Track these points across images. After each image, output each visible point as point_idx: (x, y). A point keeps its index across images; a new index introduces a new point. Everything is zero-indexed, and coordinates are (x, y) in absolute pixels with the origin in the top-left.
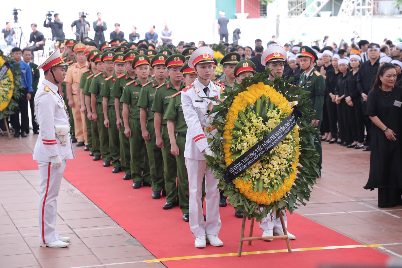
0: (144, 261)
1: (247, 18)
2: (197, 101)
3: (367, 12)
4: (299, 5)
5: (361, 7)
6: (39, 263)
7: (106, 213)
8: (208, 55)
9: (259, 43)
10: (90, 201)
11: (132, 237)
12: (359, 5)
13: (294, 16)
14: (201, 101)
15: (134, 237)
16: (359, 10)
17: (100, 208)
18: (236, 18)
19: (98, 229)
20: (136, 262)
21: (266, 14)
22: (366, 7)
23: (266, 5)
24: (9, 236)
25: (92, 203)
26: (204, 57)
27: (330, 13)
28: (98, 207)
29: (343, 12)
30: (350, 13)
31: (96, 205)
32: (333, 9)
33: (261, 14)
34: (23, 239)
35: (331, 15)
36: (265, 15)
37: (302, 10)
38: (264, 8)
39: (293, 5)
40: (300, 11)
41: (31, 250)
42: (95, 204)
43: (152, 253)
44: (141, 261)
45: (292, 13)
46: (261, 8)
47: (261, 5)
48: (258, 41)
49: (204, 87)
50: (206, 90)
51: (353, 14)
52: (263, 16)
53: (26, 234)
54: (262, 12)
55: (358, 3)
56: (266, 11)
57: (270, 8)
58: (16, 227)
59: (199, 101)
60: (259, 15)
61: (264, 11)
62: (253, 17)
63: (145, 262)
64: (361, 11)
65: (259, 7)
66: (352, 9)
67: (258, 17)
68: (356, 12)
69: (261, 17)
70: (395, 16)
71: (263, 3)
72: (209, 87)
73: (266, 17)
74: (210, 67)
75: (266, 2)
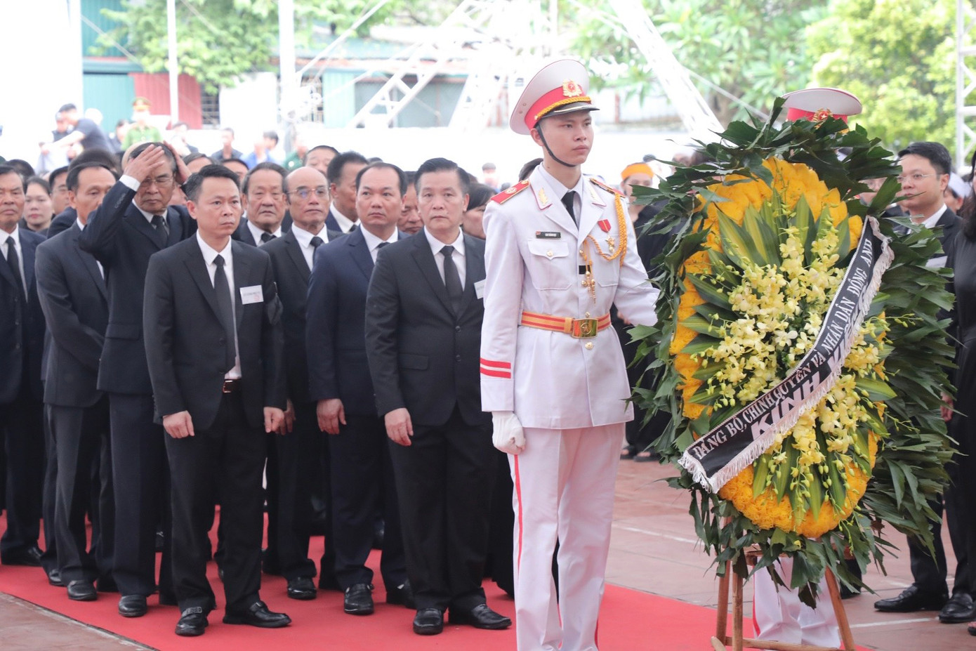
2: (541, 236)
8: (577, 88)
14: (555, 235)
21: (217, 117)
23: (218, 94)
26: (567, 93)
33: (204, 118)
36: (214, 121)
38: (211, 102)
46: (204, 102)
47: (204, 94)
49: (565, 190)
50: (569, 201)
52: (210, 123)
54: (207, 114)
56: (217, 109)
59: (547, 235)
60: (200, 120)
61: (211, 109)
65: (200, 99)
67: (198, 128)
69: (206, 126)
71: (210, 89)
72: (577, 189)
73: (217, 126)
74: (587, 124)
75: (217, 86)
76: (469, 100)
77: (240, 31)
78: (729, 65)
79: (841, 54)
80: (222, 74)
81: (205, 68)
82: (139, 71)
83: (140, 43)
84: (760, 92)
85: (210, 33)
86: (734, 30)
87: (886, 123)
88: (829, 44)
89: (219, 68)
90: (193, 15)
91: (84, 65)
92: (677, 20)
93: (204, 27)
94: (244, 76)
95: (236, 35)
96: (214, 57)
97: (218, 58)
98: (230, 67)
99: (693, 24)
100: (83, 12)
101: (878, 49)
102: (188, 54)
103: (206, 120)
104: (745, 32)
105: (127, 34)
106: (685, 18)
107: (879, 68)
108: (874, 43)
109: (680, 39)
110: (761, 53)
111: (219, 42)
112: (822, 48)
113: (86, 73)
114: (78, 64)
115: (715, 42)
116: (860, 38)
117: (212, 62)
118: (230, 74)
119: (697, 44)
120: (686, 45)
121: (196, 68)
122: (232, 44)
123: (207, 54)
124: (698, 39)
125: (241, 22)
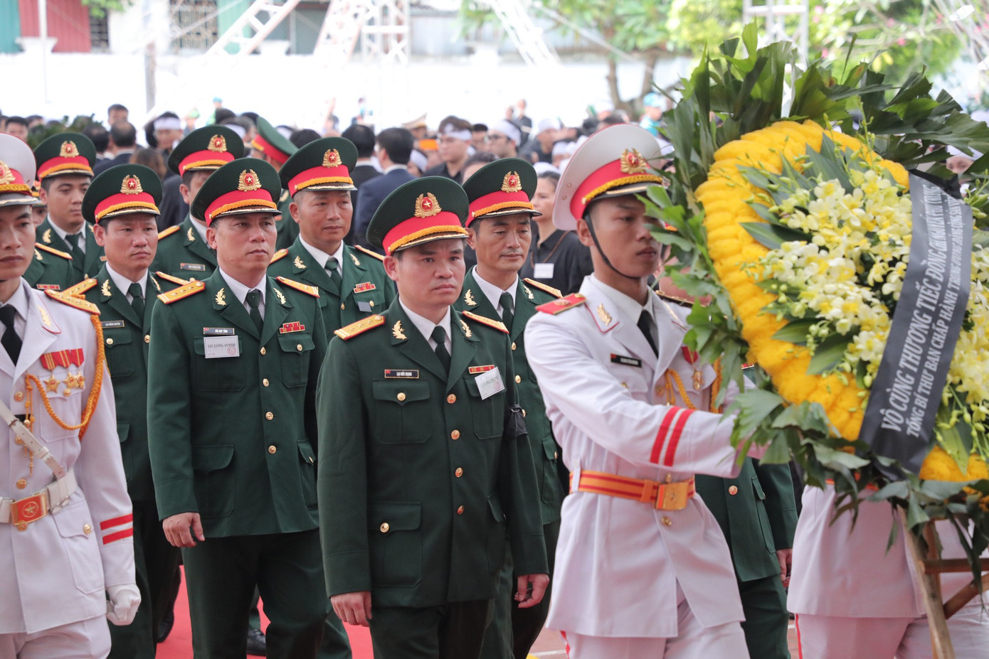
1: (52, 51)
3: (393, 42)
4: (201, 22)
5: (377, 29)
9: (121, 114)
12: (371, 22)
13: (186, 52)
16: (371, 37)
18: (20, 50)
21: (107, 41)
22: (393, 29)
23: (106, 19)
27: (284, 45)
29: (329, 41)
30: (350, 45)
32: (293, 35)
33: (93, 41)
35: (288, 52)
36: (103, 44)
37: (207, 34)
38: (99, 25)
39: (185, 19)
40: (203, 37)
45: (179, 43)
46: (91, 26)
47: (91, 17)
48: (118, 110)
51: (357, 48)
52: (99, 46)
54: (95, 37)
55: (368, 17)
56: (107, 33)
57: (117, 26)
60: (89, 43)
61: (99, 34)
62: (70, 50)
64: (379, 40)
65: (86, 22)
66: (354, 34)
67: (86, 52)
68: (366, 43)
69: (95, 49)
71: (96, 12)
73: (107, 50)
76: (329, 37)
84: (631, 30)
103: (95, 44)
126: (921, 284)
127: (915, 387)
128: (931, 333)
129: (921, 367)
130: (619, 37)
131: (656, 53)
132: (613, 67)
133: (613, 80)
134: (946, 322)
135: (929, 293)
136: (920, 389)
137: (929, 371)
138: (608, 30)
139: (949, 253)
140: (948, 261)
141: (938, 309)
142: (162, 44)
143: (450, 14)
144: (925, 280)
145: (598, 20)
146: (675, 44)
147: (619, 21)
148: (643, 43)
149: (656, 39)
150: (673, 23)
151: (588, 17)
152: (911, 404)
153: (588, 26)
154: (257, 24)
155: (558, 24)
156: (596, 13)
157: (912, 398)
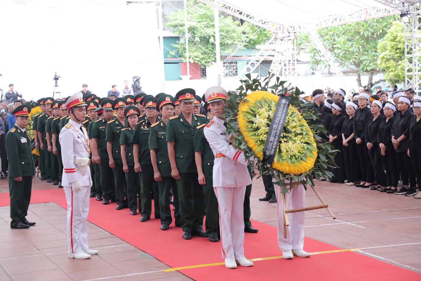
0: (161, 271)
1: (190, 79)
6: (69, 276)
7: (113, 235)
10: (95, 226)
11: (144, 252)
12: (285, 65)
13: (228, 77)
15: (145, 252)
16: (285, 69)
17: (106, 231)
18: (181, 79)
19: (111, 247)
20: (155, 272)
21: (205, 75)
22: (291, 67)
23: (205, 68)
24: (33, 256)
25: (97, 227)
27: (257, 74)
28: (104, 230)
31: (102, 229)
32: (259, 71)
33: (201, 75)
34: (47, 258)
35: (258, 76)
36: (204, 76)
37: (234, 72)
38: (203, 71)
41: (58, 266)
42: (100, 228)
43: (166, 263)
44: (159, 270)
45: (226, 75)
46: (201, 71)
47: (201, 68)
53: (48, 254)
54: (202, 74)
55: (284, 63)
56: (205, 73)
57: (208, 71)
58: (38, 249)
60: (200, 76)
62: (195, 79)
63: (163, 272)
65: (200, 70)
67: (199, 79)
68: (284, 71)
69: (202, 78)
70: (308, 76)
71: (202, 67)
73: (206, 78)
75: (205, 66)
77: (212, 49)
78: (355, 57)
79: (387, 52)
80: (206, 62)
81: (201, 61)
82: (182, 62)
83: (182, 54)
84: (365, 65)
85: (203, 50)
86: (357, 46)
87: (400, 73)
88: (384, 49)
89: (205, 61)
90: (198, 45)
91: (164, 61)
92: (340, 43)
93: (201, 48)
94: (213, 63)
95: (210, 50)
96: (204, 57)
97: (205, 57)
98: (209, 60)
99: (344, 44)
100: (164, 45)
101: (398, 51)
102: (196, 57)
103: (202, 76)
104: (360, 47)
105: (178, 51)
106: (342, 42)
107: (398, 57)
108: (397, 49)
109: (341, 49)
110: (366, 53)
111: (205, 53)
112: (382, 50)
113: (165, 63)
114: (162, 60)
115: (351, 50)
116: (393, 47)
117: (203, 59)
118: (209, 62)
119: (346, 50)
120: (342, 51)
121: (198, 61)
122: (209, 53)
123: (201, 57)
124: (346, 49)
125: (212, 47)
126: (274, 125)
127: (273, 144)
128: (276, 133)
129: (274, 140)
130: (361, 67)
131: (373, 72)
132: (359, 76)
133: (359, 81)
134: (279, 130)
135: (276, 126)
136: (274, 145)
137: (276, 141)
138: (358, 65)
139: (281, 118)
140: (280, 119)
141: (277, 128)
142: (223, 75)
143: (307, 63)
144: (275, 124)
145: (354, 62)
146: (380, 68)
147: (361, 62)
148: (369, 69)
149: (374, 67)
150: (379, 62)
151: (351, 61)
152: (272, 148)
153: (351, 64)
154: (250, 67)
155: (342, 64)
156: (354, 60)
157: (272, 147)
